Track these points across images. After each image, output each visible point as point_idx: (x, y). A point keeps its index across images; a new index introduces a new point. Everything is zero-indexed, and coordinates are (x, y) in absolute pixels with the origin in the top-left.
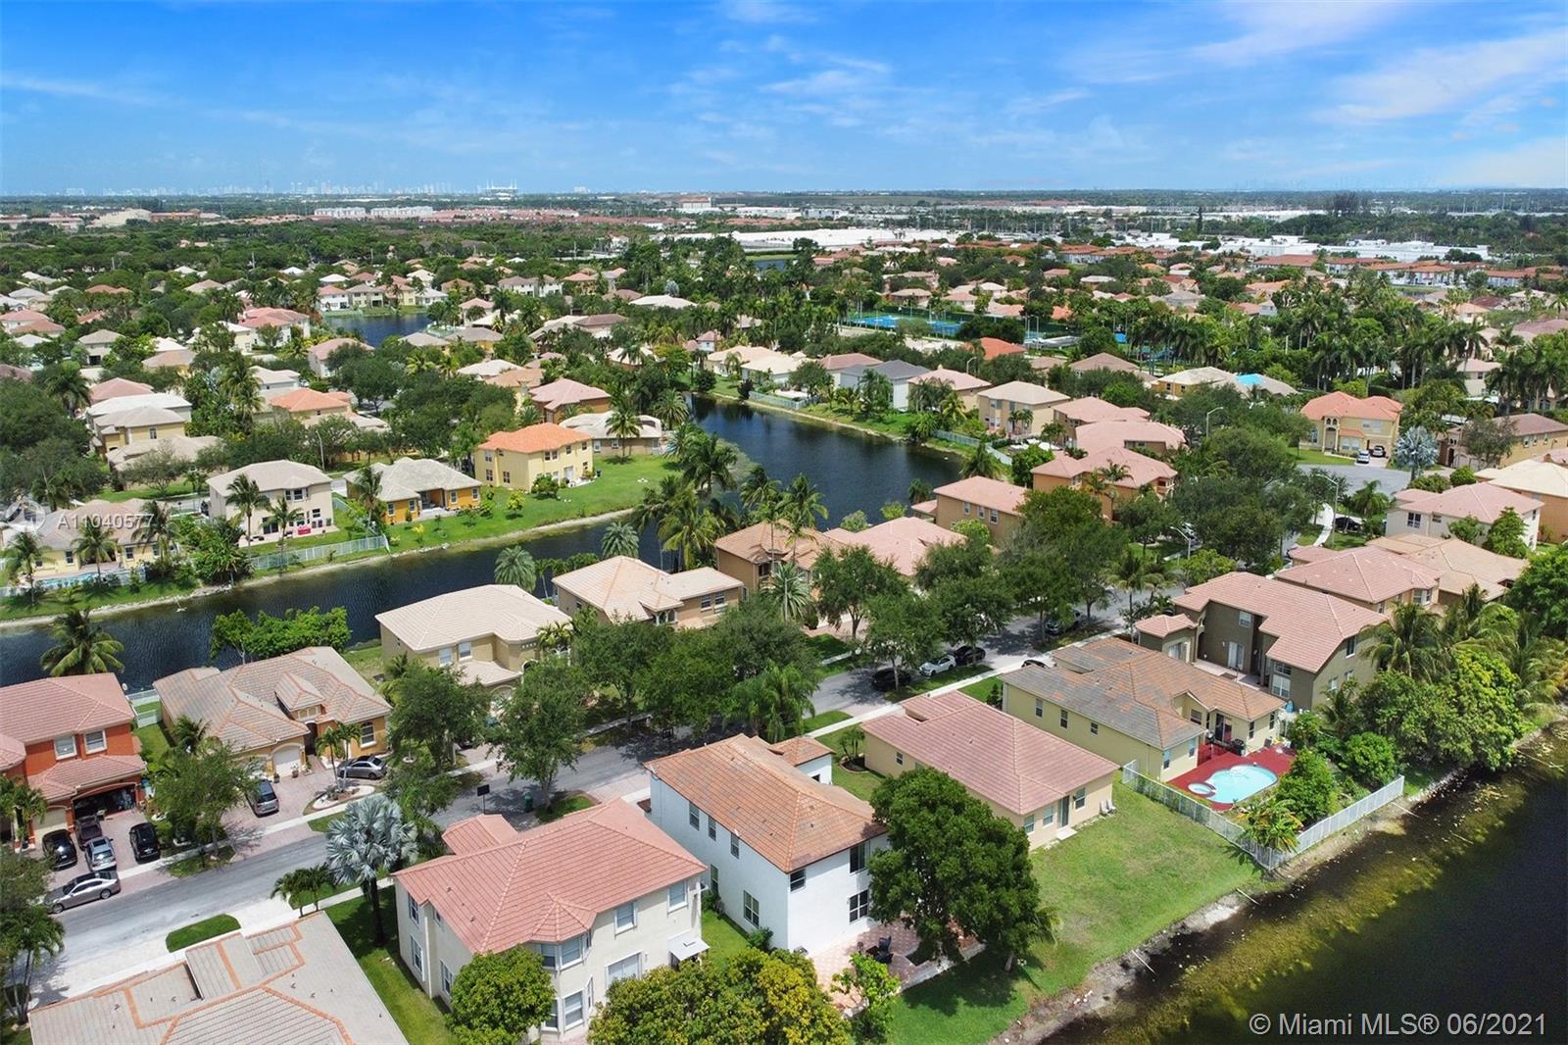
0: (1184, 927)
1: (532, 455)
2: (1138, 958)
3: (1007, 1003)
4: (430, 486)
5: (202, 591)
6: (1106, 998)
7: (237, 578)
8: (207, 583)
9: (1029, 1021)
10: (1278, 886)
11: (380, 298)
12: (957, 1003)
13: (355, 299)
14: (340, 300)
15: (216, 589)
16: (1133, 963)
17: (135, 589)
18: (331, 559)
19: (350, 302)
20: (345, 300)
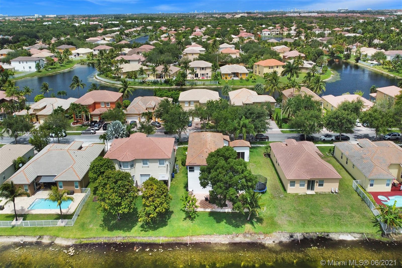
0: (328, 235)
1: (265, 67)
2: (298, 236)
3: (238, 227)
4: (235, 72)
5: (174, 87)
6: (274, 242)
7: (182, 85)
8: (175, 85)
9: (241, 236)
10: (384, 239)
11: (278, 33)
12: (223, 221)
13: (272, 33)
14: (268, 33)
15: (177, 87)
16: (295, 237)
17: (161, 84)
18: (204, 85)
19: (271, 33)
20: (270, 33)
